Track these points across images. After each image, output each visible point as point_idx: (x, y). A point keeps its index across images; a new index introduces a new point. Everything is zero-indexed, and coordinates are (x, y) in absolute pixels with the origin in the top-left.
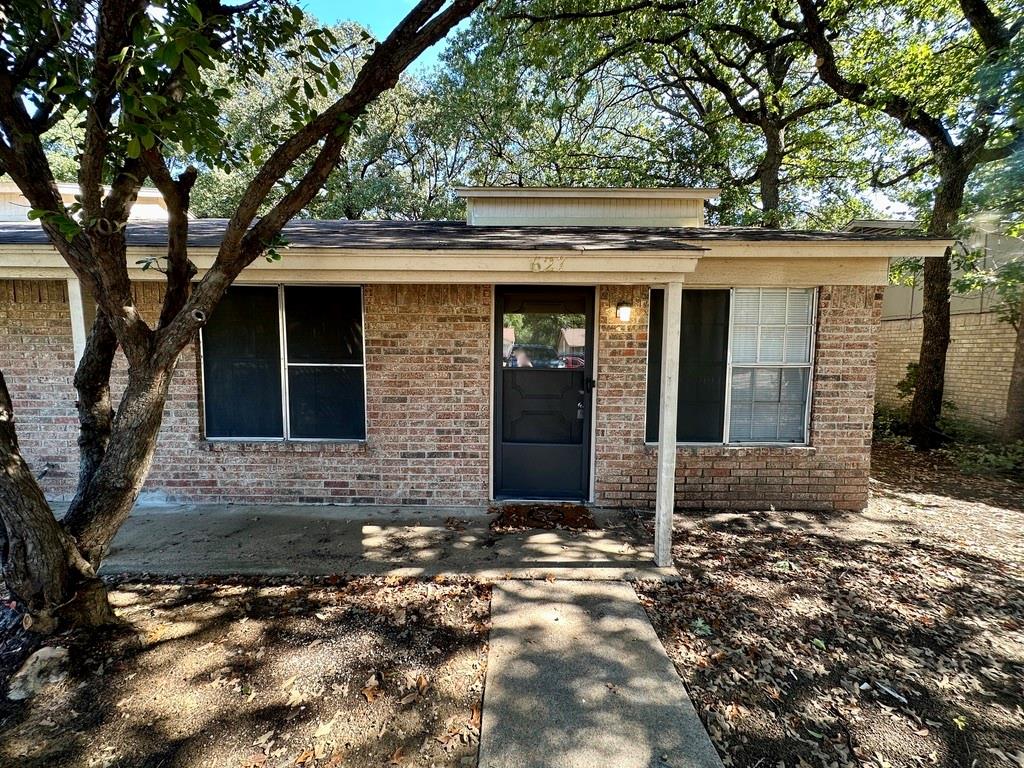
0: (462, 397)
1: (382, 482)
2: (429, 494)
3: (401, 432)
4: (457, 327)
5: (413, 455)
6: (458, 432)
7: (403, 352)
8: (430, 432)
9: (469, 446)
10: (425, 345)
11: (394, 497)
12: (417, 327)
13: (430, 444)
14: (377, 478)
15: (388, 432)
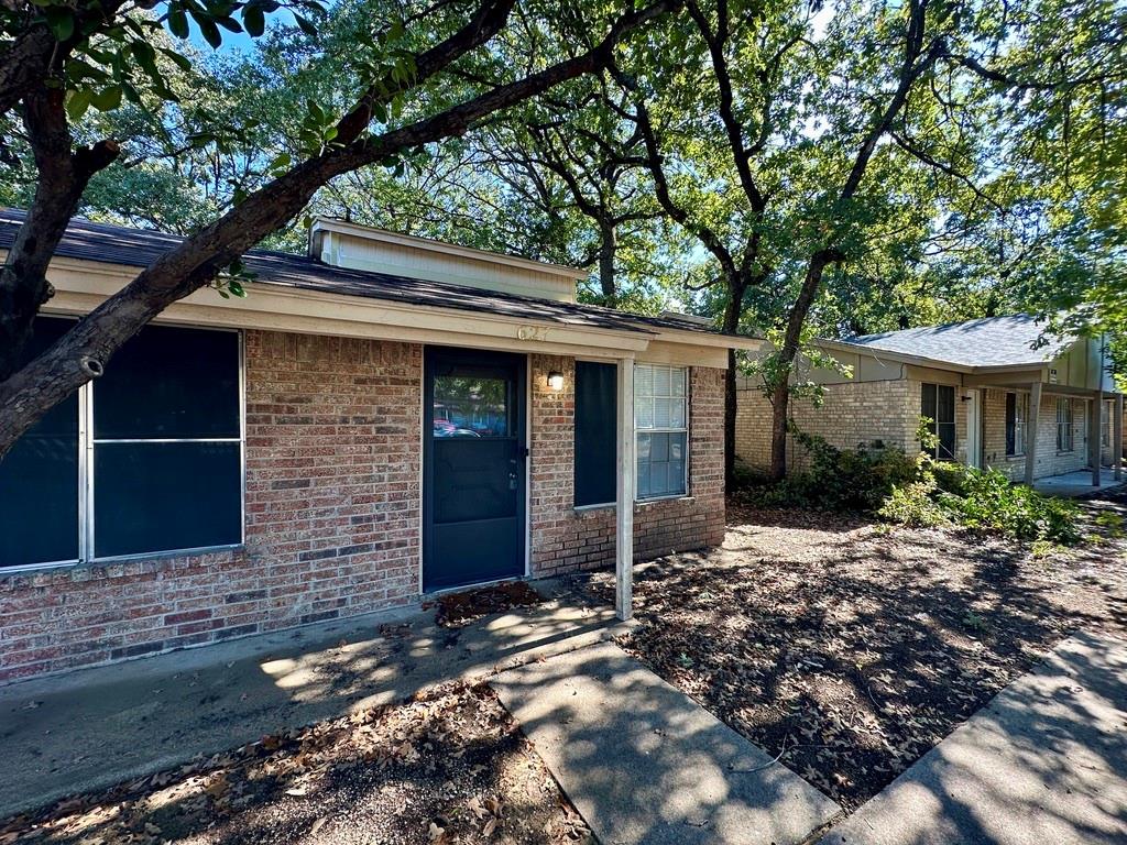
0: (386, 475)
1: (269, 600)
2: (342, 602)
3: (301, 526)
4: (380, 391)
5: (318, 555)
6: (381, 518)
7: (306, 421)
8: (342, 522)
9: (396, 533)
10: (337, 413)
11: (289, 616)
12: (326, 389)
13: (344, 536)
14: (262, 594)
15: (280, 528)
